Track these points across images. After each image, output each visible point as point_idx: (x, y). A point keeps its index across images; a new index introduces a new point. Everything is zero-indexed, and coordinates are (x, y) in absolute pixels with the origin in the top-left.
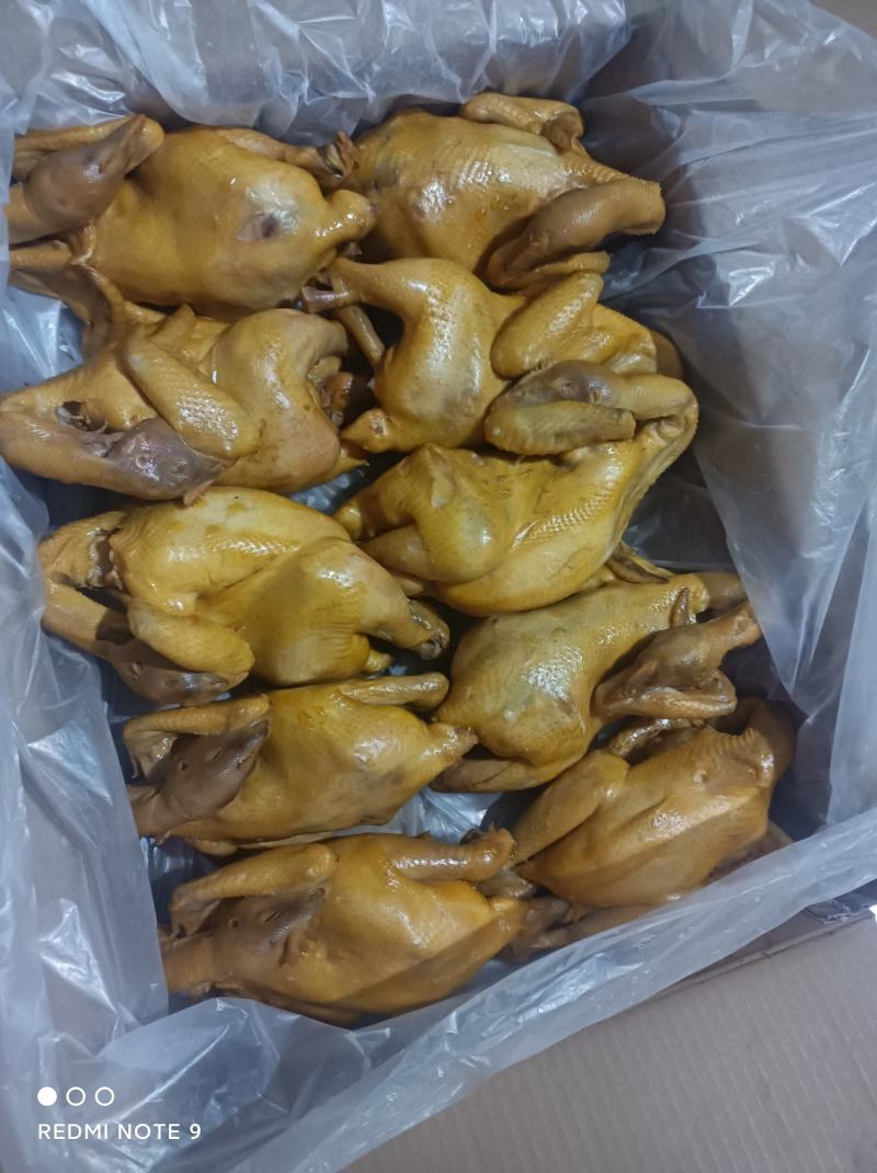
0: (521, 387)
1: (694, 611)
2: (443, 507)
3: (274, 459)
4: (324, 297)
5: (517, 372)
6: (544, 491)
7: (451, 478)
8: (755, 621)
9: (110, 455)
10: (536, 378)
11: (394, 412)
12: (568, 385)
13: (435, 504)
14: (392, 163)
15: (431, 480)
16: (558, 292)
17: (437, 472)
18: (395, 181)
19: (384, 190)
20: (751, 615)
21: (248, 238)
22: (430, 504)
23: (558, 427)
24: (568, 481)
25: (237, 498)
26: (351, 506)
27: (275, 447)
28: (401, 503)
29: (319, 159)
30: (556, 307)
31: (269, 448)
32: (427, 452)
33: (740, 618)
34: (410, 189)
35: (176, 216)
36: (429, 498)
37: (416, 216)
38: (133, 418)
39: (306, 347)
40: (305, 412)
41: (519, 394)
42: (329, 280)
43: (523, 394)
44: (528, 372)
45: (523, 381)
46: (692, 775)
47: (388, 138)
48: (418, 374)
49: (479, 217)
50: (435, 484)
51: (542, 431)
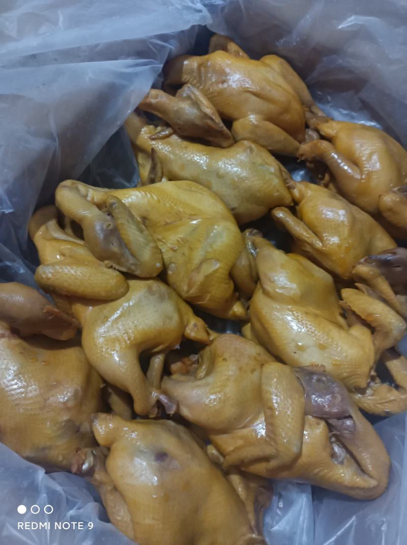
0: (129, 269)
1: (156, 130)
2: (217, 260)
3: (259, 355)
4: (166, 401)
5: (121, 276)
6: (167, 224)
7: (198, 268)
8: (149, 93)
9: (347, 415)
10: (119, 264)
11: (183, 325)
12: (113, 244)
13: (218, 266)
14: (59, 432)
15: (207, 277)
16: (65, 285)
17: (199, 278)
18: (69, 421)
19: (78, 424)
20: (147, 96)
21: (175, 463)
22: (219, 268)
23: (138, 233)
24: (153, 216)
25: (295, 353)
26: (234, 312)
27: (255, 358)
28: (226, 284)
29: (97, 469)
30: (77, 279)
31: (258, 361)
32: (191, 292)
33: (153, 101)
34: (68, 409)
35: (196, 510)
36: (216, 271)
37: (80, 393)
38: (318, 424)
39: (198, 386)
40: (227, 359)
41: (133, 267)
42: (153, 406)
43: (132, 264)
44: (118, 270)
45: (124, 269)
46: (225, 89)
47: (44, 449)
48: (162, 324)
49: (47, 363)
50: (206, 274)
51: (145, 241)
